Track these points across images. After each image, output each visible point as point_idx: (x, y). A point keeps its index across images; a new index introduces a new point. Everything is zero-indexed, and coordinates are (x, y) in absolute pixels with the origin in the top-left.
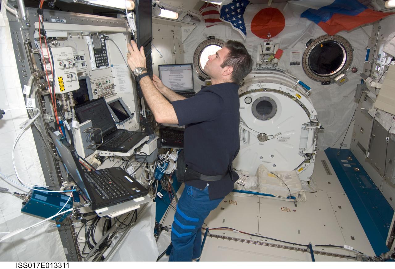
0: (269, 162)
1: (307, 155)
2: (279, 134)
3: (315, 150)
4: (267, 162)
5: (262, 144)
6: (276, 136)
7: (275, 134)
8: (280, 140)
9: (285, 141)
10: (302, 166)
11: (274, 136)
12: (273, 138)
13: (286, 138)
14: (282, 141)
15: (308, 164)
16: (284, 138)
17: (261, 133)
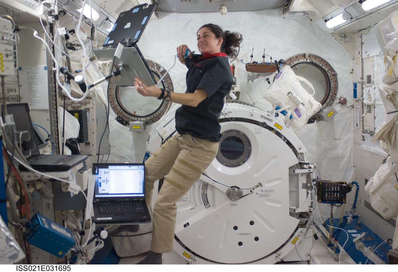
0: (248, 234)
1: (301, 215)
2: (257, 186)
3: (311, 207)
4: (246, 234)
5: (235, 205)
6: (253, 189)
7: (252, 186)
8: (261, 196)
9: (268, 195)
10: (296, 235)
11: (252, 190)
12: (250, 192)
13: (269, 191)
14: (265, 196)
15: (304, 230)
16: (266, 191)
17: (231, 187)
